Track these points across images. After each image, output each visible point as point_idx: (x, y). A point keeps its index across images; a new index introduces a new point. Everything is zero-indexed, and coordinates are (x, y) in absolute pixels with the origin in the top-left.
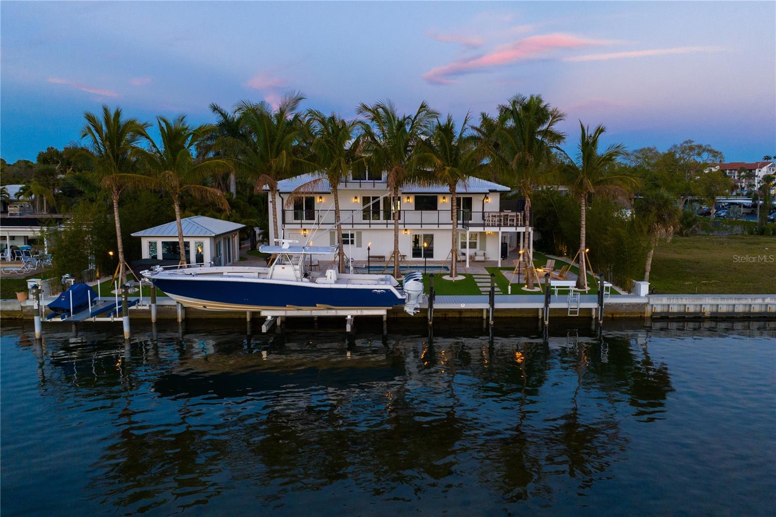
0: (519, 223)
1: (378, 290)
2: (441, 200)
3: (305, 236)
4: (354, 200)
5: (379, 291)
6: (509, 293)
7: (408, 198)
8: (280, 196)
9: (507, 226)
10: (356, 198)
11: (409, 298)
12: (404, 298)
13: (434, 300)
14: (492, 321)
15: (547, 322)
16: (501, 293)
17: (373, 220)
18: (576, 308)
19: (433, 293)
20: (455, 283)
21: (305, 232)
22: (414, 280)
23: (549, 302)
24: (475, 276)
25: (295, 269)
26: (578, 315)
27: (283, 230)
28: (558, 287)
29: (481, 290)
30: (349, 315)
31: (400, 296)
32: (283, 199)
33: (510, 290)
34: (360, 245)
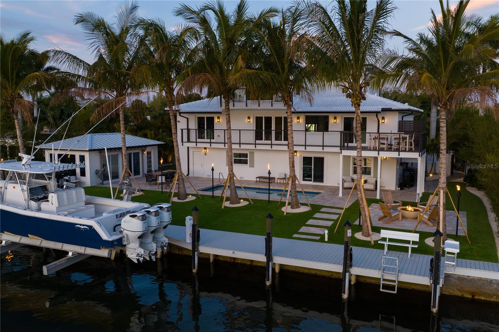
0: (407, 147)
1: (81, 225)
2: (332, 121)
3: (205, 154)
4: (247, 120)
5: (82, 227)
6: (326, 240)
7: (298, 118)
8: (180, 115)
9: (391, 151)
10: (249, 118)
11: (128, 239)
12: (110, 240)
13: (198, 241)
14: (268, 280)
15: (345, 296)
16: (318, 238)
17: (265, 140)
18: (394, 281)
19: (196, 233)
20: (285, 216)
21: (205, 151)
22: (130, 216)
23: (351, 266)
24: (323, 210)
25: (23, 190)
26: (395, 292)
27: (188, 148)
28: (391, 240)
29: (300, 231)
30: (71, 251)
31: (105, 236)
32: (188, 119)
33: (326, 236)
34: (252, 166)
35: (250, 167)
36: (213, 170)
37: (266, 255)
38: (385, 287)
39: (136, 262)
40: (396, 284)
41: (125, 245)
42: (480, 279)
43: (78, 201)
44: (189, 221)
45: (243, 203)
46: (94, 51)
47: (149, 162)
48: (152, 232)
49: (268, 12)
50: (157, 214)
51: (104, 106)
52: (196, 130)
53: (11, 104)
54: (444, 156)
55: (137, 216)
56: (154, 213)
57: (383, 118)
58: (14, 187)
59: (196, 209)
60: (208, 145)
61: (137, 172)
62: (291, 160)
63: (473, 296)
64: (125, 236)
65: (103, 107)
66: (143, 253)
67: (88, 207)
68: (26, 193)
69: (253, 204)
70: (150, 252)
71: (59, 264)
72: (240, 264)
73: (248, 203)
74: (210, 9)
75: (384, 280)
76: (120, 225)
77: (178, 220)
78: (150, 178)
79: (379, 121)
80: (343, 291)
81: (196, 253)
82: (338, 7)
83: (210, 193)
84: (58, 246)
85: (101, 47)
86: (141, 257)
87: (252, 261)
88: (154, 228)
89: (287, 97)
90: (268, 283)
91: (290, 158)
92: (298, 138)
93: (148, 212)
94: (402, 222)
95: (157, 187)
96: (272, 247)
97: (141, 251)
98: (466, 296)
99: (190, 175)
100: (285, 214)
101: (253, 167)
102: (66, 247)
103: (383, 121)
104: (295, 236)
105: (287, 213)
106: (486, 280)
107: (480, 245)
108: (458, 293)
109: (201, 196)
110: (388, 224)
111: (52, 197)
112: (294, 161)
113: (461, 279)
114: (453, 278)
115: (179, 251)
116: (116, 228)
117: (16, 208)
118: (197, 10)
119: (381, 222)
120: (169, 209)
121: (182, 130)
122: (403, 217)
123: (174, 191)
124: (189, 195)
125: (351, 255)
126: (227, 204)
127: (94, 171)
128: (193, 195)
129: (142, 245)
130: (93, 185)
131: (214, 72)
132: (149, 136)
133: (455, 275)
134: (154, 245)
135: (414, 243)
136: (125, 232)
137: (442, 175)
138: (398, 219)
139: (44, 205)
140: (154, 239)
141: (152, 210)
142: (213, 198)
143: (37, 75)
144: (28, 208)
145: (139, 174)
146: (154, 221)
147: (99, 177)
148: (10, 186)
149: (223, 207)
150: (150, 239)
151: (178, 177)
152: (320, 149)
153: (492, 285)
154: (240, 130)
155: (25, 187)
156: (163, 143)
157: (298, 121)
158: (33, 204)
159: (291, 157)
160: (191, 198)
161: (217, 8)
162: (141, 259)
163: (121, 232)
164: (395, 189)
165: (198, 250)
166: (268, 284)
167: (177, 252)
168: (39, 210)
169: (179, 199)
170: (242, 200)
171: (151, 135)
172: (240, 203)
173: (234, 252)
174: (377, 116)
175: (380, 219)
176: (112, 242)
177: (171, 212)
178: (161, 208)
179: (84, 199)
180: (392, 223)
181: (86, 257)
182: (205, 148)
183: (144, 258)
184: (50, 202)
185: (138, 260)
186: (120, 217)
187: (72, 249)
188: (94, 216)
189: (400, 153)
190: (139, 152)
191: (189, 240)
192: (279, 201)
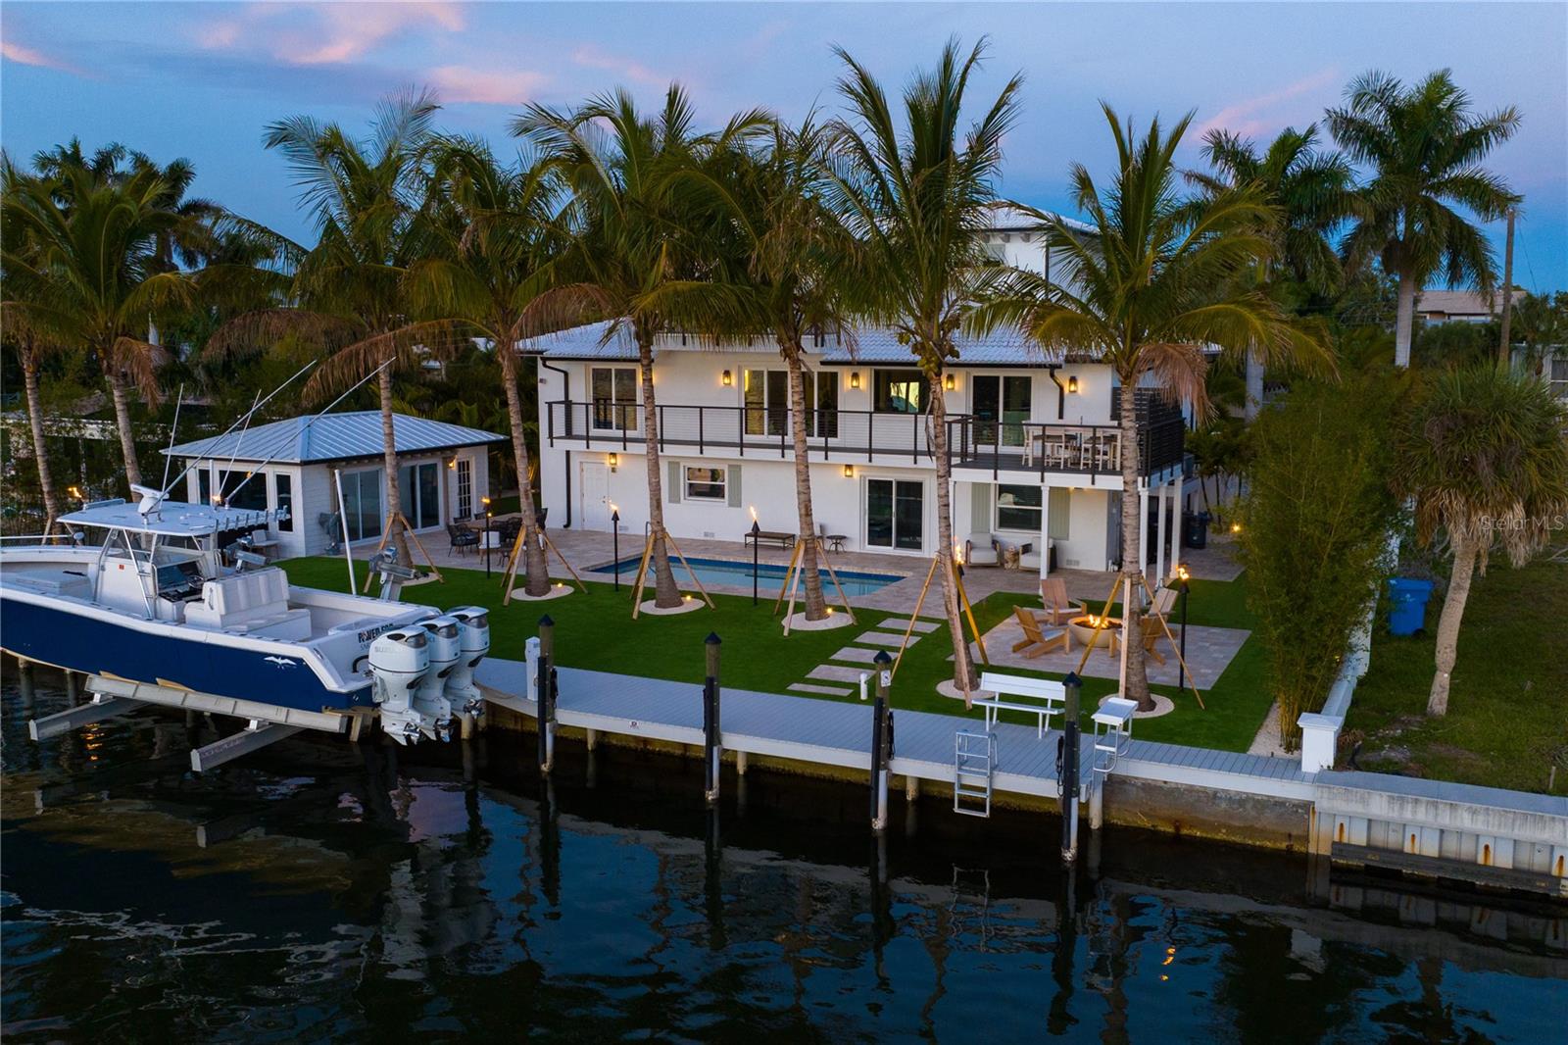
1: (277, 656)
3: (613, 470)
4: (722, 380)
5: (280, 661)
6: (864, 696)
7: (855, 376)
8: (545, 365)
9: (1076, 471)
10: (727, 373)
11: (384, 690)
12: (344, 691)
13: (554, 698)
14: (711, 789)
15: (879, 824)
16: (846, 692)
17: (769, 434)
18: (983, 790)
19: (549, 676)
20: (786, 639)
21: (613, 461)
22: (389, 637)
23: (890, 755)
24: (888, 623)
25: (142, 573)
26: (986, 814)
27: (568, 453)
28: (1004, 697)
29: (812, 675)
30: (255, 718)
31: (331, 683)
32: (566, 374)
33: (864, 688)
34: (736, 502)
35: (730, 505)
36: (616, 518)
37: (704, 730)
38: (965, 803)
39: (404, 742)
40: (987, 796)
41: (379, 704)
42: (1191, 789)
43: (271, 601)
44: (533, 647)
45: (690, 604)
46: (312, 213)
47: (464, 490)
48: (442, 675)
49: (746, 123)
50: (452, 631)
51: (336, 358)
52: (587, 405)
53: (105, 351)
54: (1131, 499)
55: (403, 636)
56: (444, 630)
57: (1073, 380)
58: (121, 567)
59: (548, 621)
60: (618, 447)
61: (431, 518)
62: (802, 496)
63: (1177, 828)
64: (378, 682)
65: (333, 361)
66: (418, 721)
67: (293, 614)
68: (150, 581)
69: (712, 606)
70: (438, 720)
71: (227, 748)
72: (659, 753)
73: (702, 604)
74: (603, 114)
75: (963, 787)
76: (367, 657)
77: (505, 646)
78: (463, 537)
79: (1062, 389)
80: (872, 813)
81: (548, 724)
82: (876, 145)
83: (608, 578)
84: (225, 705)
85: (331, 201)
86: (415, 731)
87: (646, 741)
88: (444, 666)
89: (790, 340)
90: (711, 796)
91: (799, 493)
92: (851, 429)
93: (432, 628)
94: (1071, 655)
95: (478, 559)
96: (718, 711)
97: (415, 718)
98: (1162, 829)
99: (573, 527)
100: (786, 633)
101: (739, 505)
102: (244, 708)
103: (1073, 388)
104: (796, 687)
105: (791, 632)
106: (1204, 791)
107: (1229, 712)
108: (1146, 823)
109: (586, 587)
110: (1032, 661)
111: (211, 590)
112: (810, 501)
113: (1150, 788)
114: (1133, 785)
115: (516, 722)
116: (358, 663)
117: (128, 615)
118: (568, 117)
119: (1018, 655)
120: (481, 622)
121: (550, 405)
122: (1078, 644)
123: (517, 570)
124: (556, 581)
125: (891, 730)
126: (649, 607)
127: (315, 516)
128: (566, 582)
129: (416, 703)
130: (314, 553)
131: (609, 277)
132: (465, 417)
133: (1136, 778)
134: (446, 705)
135: (1056, 704)
136: (378, 673)
137: (1129, 542)
138: (1062, 648)
139: (191, 610)
140: (447, 690)
141: (440, 623)
142: (617, 590)
143: (169, 280)
144: (155, 616)
145: (437, 524)
146: (445, 649)
147: (328, 533)
148: (112, 564)
149: (635, 617)
150: (436, 689)
151: (527, 536)
152: (907, 461)
153: (1217, 801)
154: (701, 408)
155: (148, 567)
156: (502, 437)
157: (855, 384)
158: (166, 605)
159: (801, 490)
160: (560, 590)
161: (618, 112)
162: (415, 737)
163: (369, 673)
164: (1104, 569)
165: (553, 719)
166: (710, 798)
167: (511, 726)
168: (181, 620)
169: (529, 592)
170: (689, 598)
171: (469, 414)
172: (681, 604)
173: (634, 724)
174: (1052, 375)
175: (1017, 648)
176: (350, 695)
177: (487, 628)
178: (462, 618)
179: (286, 595)
180: (1044, 657)
181: (290, 733)
182: (614, 455)
183: (421, 733)
184: (206, 601)
185: (408, 738)
186: (369, 638)
187: (257, 714)
188: (310, 635)
189: (1097, 477)
190: (436, 465)
191: (533, 695)
192: (778, 598)
